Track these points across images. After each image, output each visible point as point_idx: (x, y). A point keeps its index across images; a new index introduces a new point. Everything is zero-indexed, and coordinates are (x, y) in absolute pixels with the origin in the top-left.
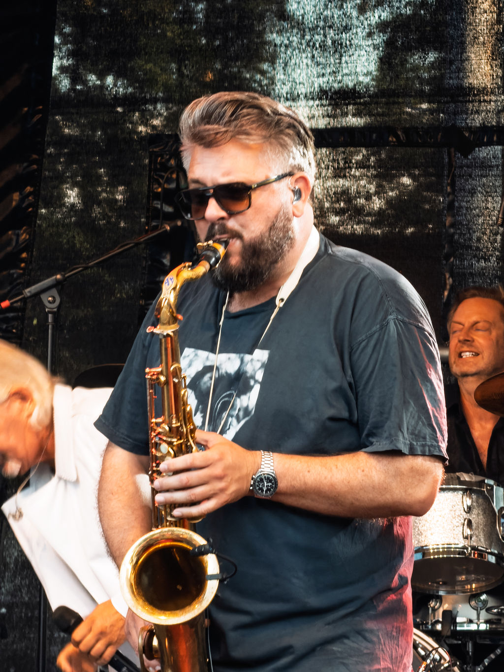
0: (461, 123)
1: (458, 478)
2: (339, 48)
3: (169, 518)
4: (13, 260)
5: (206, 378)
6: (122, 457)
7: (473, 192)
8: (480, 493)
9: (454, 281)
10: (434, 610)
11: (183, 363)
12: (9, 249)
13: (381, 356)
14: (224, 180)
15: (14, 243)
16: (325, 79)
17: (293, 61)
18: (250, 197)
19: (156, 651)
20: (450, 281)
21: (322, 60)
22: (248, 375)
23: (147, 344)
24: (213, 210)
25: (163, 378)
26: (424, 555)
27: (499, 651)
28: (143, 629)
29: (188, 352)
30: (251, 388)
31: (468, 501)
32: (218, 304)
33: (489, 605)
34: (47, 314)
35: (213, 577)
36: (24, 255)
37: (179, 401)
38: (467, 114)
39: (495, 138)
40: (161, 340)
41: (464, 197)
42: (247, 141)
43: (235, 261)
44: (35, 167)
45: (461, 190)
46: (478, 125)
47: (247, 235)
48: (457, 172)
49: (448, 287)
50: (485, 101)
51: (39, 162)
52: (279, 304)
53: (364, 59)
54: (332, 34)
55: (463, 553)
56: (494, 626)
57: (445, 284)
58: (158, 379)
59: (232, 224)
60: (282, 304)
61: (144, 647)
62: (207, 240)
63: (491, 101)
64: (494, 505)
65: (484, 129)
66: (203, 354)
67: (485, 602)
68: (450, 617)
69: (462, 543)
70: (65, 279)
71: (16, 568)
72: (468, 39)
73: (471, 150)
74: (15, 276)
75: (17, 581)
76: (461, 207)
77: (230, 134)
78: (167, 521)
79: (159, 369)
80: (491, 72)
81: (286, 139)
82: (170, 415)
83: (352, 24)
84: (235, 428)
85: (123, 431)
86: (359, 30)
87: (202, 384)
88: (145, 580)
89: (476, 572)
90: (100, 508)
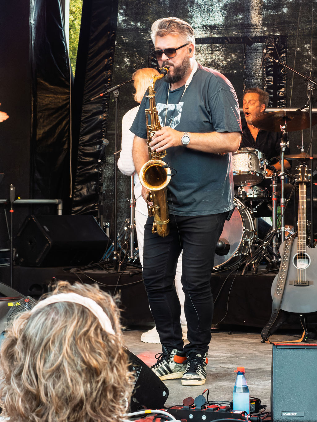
0: (248, 36)
1: (247, 149)
2: (209, 11)
3: (154, 157)
4: (106, 81)
5: (164, 112)
6: (139, 140)
7: (252, 58)
8: (254, 154)
9: (246, 87)
10: (239, 191)
11: (157, 107)
12: (104, 77)
13: (218, 102)
14: (167, 47)
15: (106, 76)
16: (205, 22)
17: (194, 16)
18: (176, 52)
19: (152, 199)
20: (245, 87)
21: (203, 15)
22: (177, 110)
23: (145, 103)
24: (164, 57)
25: (150, 112)
26: (236, 174)
27: (260, 204)
28: (147, 192)
29: (158, 104)
30: (178, 114)
31: (250, 157)
32: (167, 88)
33: (257, 189)
34: (115, 98)
35: (169, 175)
36: (109, 79)
37: (156, 120)
38: (250, 33)
39: (259, 40)
40: (149, 99)
41: (249, 59)
42: (174, 34)
43: (172, 73)
44: (112, 51)
45: (248, 57)
46: (254, 36)
47: (175, 65)
48: (247, 51)
49: (244, 88)
50: (256, 28)
51: (114, 49)
52: (186, 87)
53: (217, 15)
54: (207, 7)
55: (249, 173)
56: (258, 196)
57: (243, 87)
58: (149, 112)
59: (170, 61)
60: (187, 87)
61: (148, 198)
62: (162, 67)
63: (258, 28)
64: (258, 157)
65: (256, 37)
66: (163, 105)
67: (256, 188)
68: (244, 193)
69: (248, 170)
70: (120, 86)
71: (108, 179)
72: (251, 8)
73: (251, 44)
74: (106, 86)
75: (109, 183)
76: (248, 63)
77: (168, 32)
78: (153, 158)
79: (149, 109)
80: (258, 19)
81: (186, 32)
82: (153, 124)
83: (213, 4)
84: (174, 127)
85: (139, 131)
86: (215, 6)
87: (163, 114)
88: (147, 176)
89: (253, 179)
90: (133, 156)
